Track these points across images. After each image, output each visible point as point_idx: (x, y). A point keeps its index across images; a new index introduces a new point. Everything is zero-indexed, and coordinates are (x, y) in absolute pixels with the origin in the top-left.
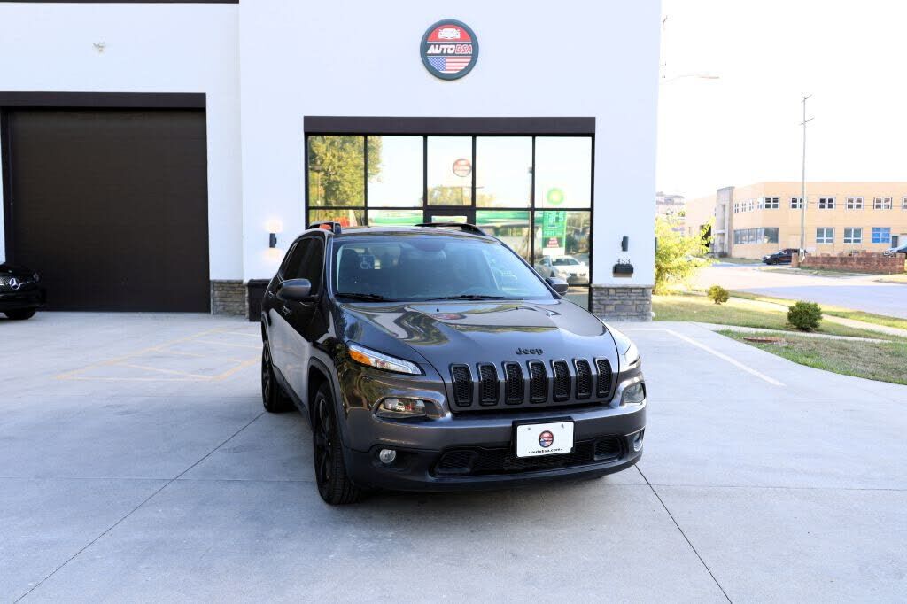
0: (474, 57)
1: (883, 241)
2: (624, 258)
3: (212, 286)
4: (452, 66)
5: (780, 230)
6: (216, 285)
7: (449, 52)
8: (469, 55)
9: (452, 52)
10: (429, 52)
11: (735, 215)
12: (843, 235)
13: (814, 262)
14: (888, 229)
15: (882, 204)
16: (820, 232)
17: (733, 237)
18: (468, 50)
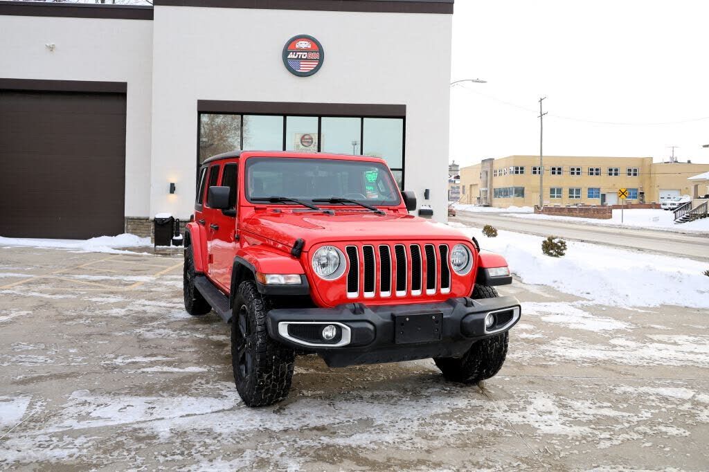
0: (321, 61)
1: (595, 197)
2: (426, 205)
3: (126, 220)
4: (305, 67)
5: (526, 188)
6: (129, 220)
7: (303, 57)
8: (317, 59)
9: (305, 57)
10: (289, 57)
11: (494, 178)
12: (568, 192)
13: (549, 211)
14: (599, 189)
15: (594, 172)
16: (552, 191)
17: (493, 193)
18: (317, 56)
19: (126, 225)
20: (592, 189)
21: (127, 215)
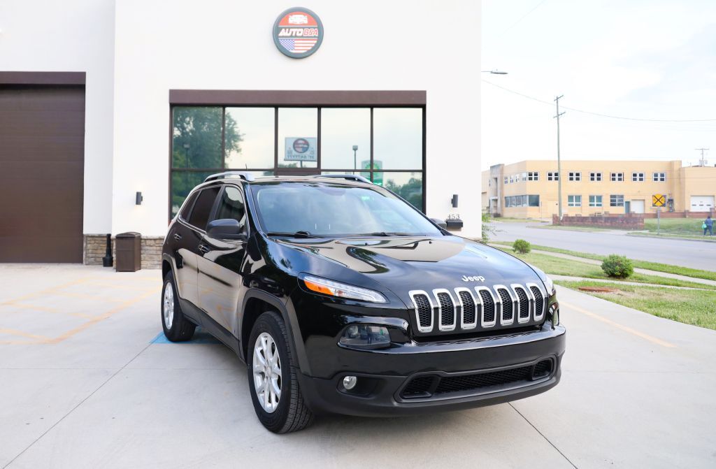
0: (320, 39)
1: (619, 205)
2: (454, 214)
3: (85, 239)
4: (300, 47)
5: (540, 197)
6: (89, 239)
7: (298, 34)
8: (315, 37)
9: (301, 35)
10: (281, 34)
11: (505, 185)
12: (588, 200)
13: (570, 221)
14: (622, 196)
15: (617, 177)
16: (570, 198)
17: (504, 202)
18: (314, 33)
19: (85, 244)
20: (614, 196)
21: (85, 232)
